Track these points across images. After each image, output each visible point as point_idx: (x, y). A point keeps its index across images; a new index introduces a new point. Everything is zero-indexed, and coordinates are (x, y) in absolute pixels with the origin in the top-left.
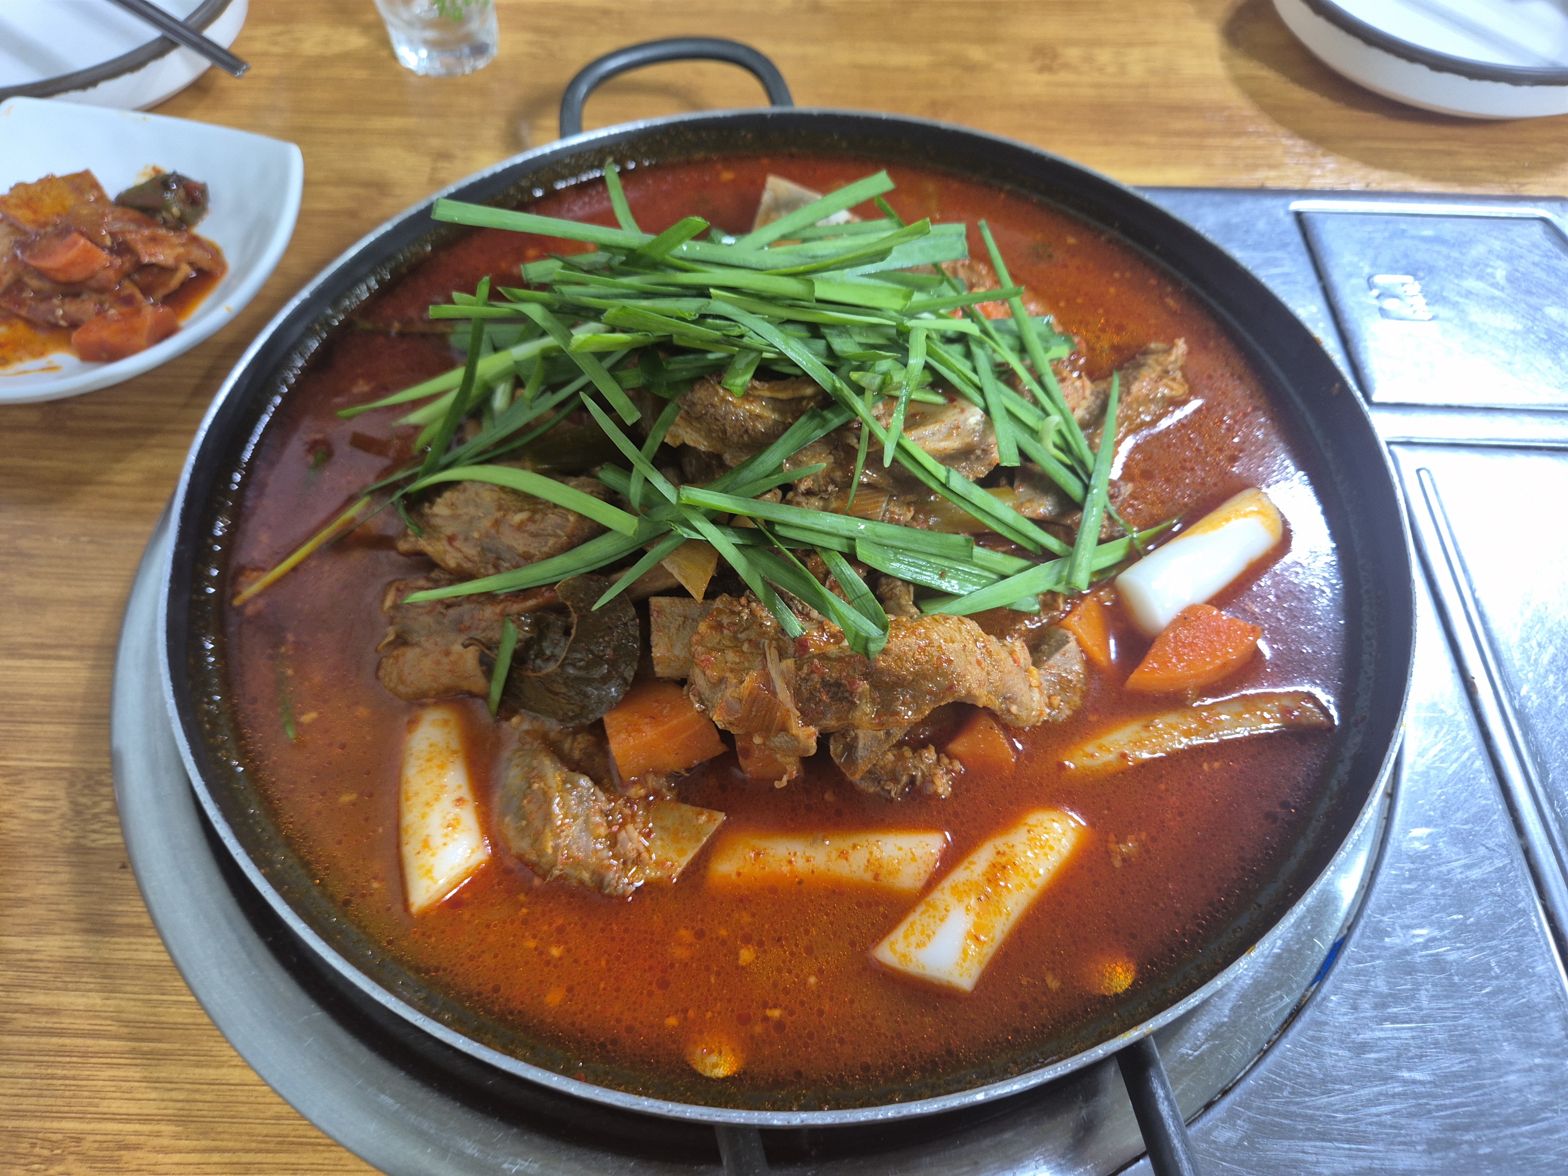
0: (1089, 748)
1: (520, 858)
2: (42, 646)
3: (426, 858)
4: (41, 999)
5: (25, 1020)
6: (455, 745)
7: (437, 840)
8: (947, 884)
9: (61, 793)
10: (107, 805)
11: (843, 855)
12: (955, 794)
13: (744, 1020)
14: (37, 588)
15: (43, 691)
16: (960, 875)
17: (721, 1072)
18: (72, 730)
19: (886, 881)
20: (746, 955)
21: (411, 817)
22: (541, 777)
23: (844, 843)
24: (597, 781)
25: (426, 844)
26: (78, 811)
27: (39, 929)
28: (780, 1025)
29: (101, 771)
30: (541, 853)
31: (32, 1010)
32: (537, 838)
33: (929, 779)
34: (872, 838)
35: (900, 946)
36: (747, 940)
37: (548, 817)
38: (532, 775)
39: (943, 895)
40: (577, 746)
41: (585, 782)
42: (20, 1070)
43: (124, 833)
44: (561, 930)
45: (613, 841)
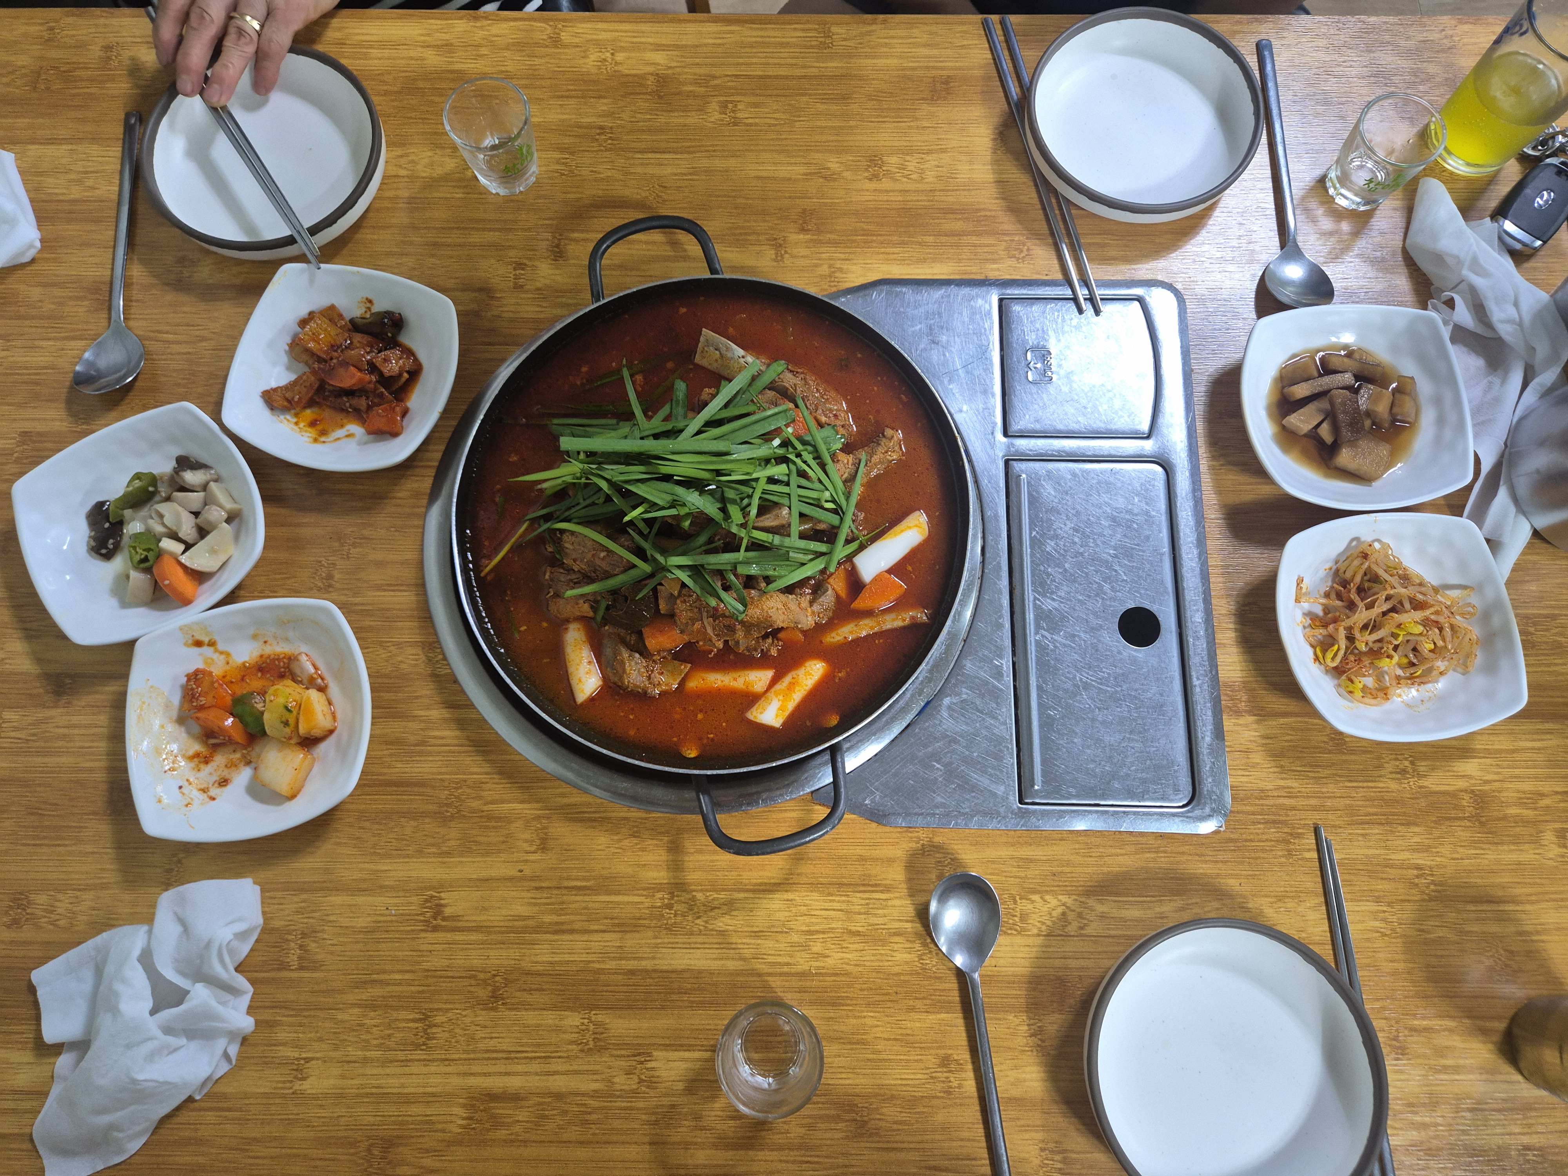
0: (833, 635)
1: (615, 683)
2: (391, 585)
3: (581, 686)
4: (437, 733)
5: (432, 741)
6: (584, 639)
7: (583, 680)
8: (773, 690)
9: (420, 652)
10: (441, 657)
11: (735, 679)
12: (779, 655)
13: (700, 739)
14: (379, 556)
15: (398, 606)
16: (778, 687)
17: (692, 755)
18: (416, 624)
19: (751, 688)
20: (700, 716)
21: (572, 669)
22: (621, 654)
23: (735, 675)
24: (641, 654)
25: (580, 681)
26: (430, 660)
27: (428, 708)
28: (712, 740)
29: (434, 642)
30: (623, 683)
31: (435, 737)
32: (621, 678)
33: (769, 650)
34: (746, 672)
35: (754, 713)
36: (701, 711)
37: (624, 671)
38: (616, 653)
39: (771, 694)
40: (633, 639)
41: (637, 655)
42: (437, 758)
43: (451, 668)
44: (633, 709)
45: (649, 678)
